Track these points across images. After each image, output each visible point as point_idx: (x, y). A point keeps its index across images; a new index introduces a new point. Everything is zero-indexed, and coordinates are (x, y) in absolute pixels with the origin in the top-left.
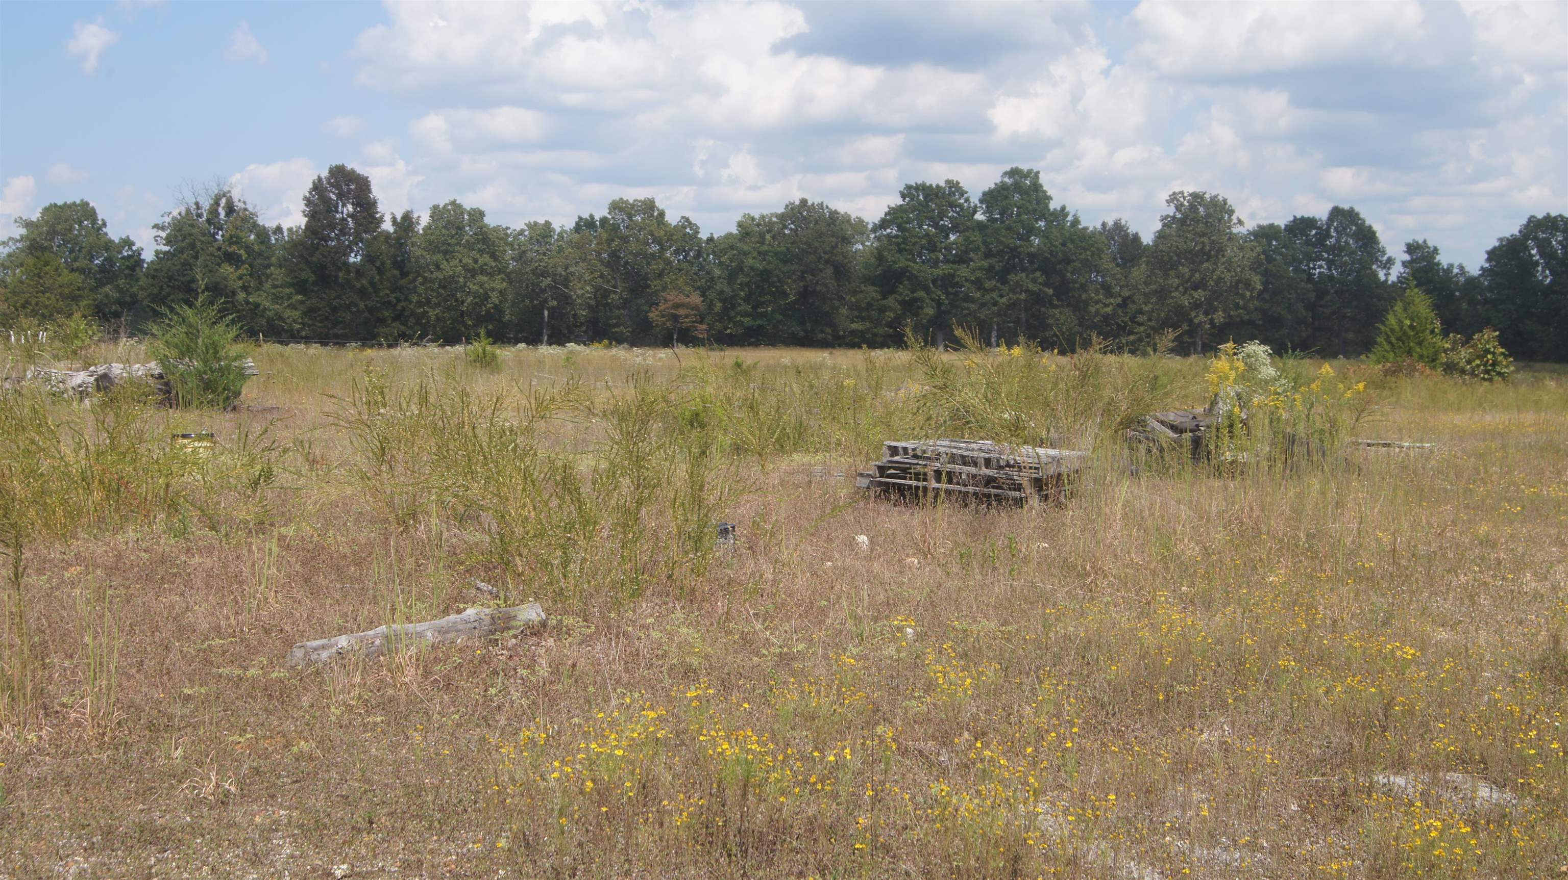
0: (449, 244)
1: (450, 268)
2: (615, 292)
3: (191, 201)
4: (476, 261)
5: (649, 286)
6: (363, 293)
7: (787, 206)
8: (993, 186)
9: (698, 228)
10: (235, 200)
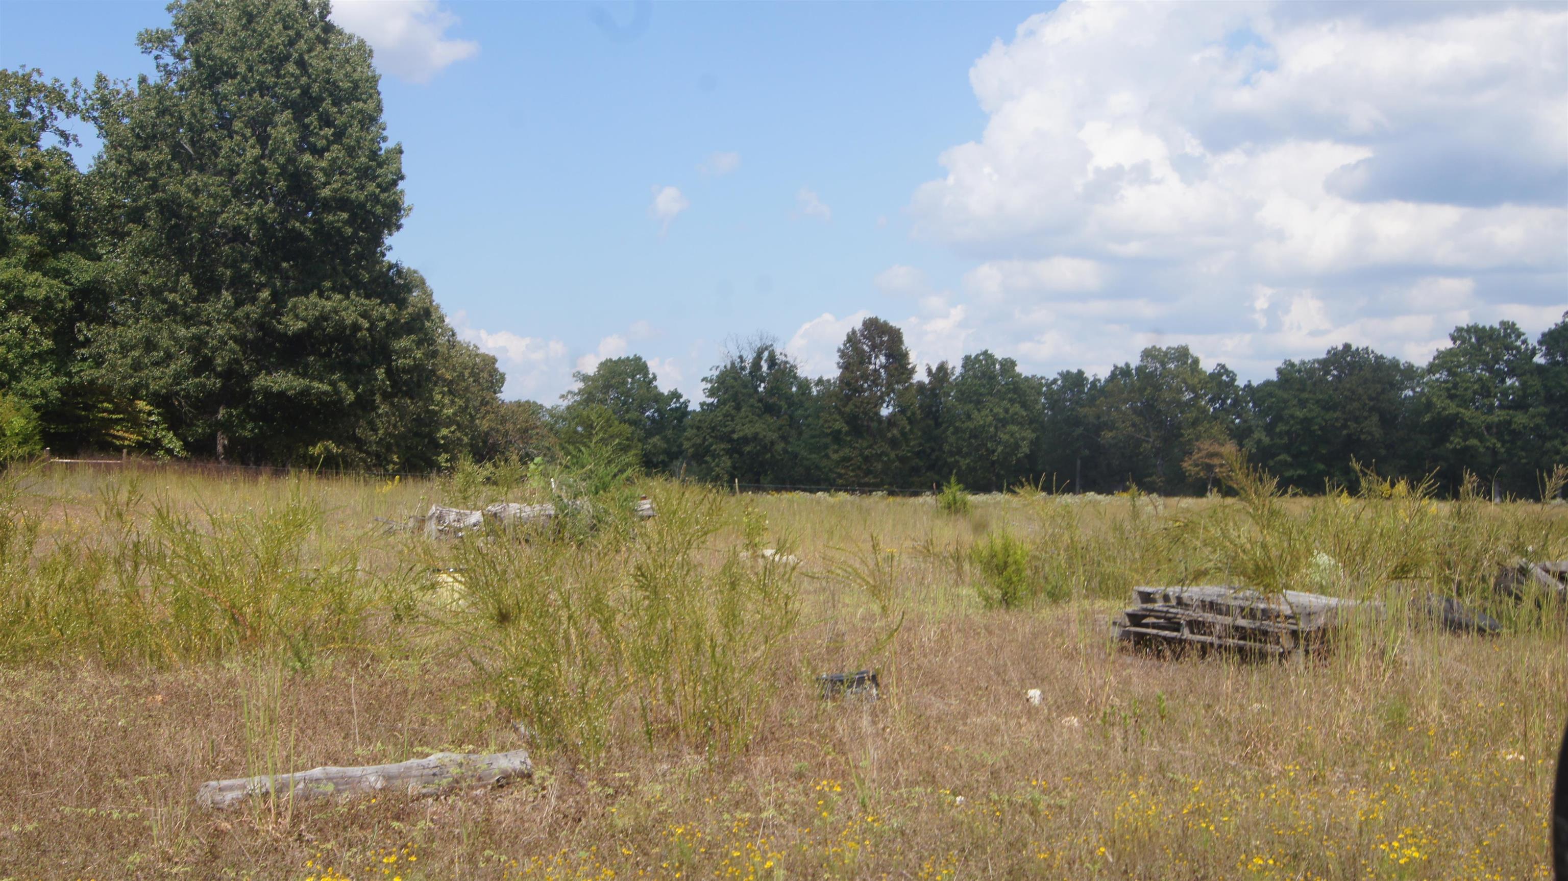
0: (981, 395)
1: (981, 418)
2: (1148, 442)
3: (735, 355)
4: (1006, 411)
5: (1182, 435)
6: (894, 443)
7: (1329, 352)
8: (1553, 327)
9: (1235, 375)
10: (777, 353)
